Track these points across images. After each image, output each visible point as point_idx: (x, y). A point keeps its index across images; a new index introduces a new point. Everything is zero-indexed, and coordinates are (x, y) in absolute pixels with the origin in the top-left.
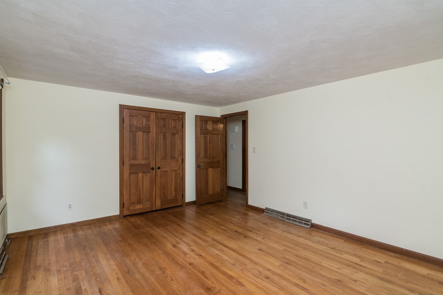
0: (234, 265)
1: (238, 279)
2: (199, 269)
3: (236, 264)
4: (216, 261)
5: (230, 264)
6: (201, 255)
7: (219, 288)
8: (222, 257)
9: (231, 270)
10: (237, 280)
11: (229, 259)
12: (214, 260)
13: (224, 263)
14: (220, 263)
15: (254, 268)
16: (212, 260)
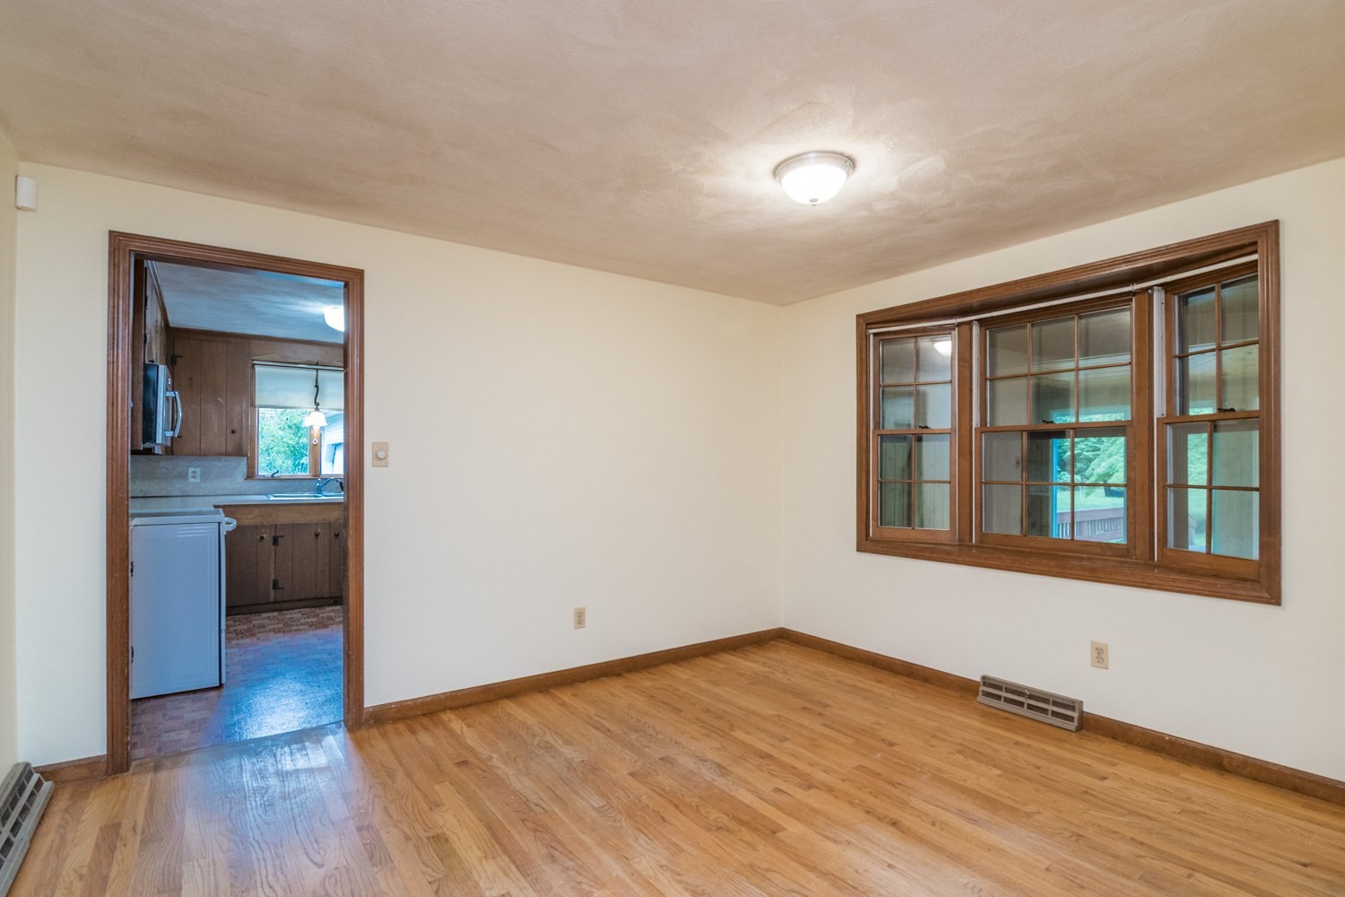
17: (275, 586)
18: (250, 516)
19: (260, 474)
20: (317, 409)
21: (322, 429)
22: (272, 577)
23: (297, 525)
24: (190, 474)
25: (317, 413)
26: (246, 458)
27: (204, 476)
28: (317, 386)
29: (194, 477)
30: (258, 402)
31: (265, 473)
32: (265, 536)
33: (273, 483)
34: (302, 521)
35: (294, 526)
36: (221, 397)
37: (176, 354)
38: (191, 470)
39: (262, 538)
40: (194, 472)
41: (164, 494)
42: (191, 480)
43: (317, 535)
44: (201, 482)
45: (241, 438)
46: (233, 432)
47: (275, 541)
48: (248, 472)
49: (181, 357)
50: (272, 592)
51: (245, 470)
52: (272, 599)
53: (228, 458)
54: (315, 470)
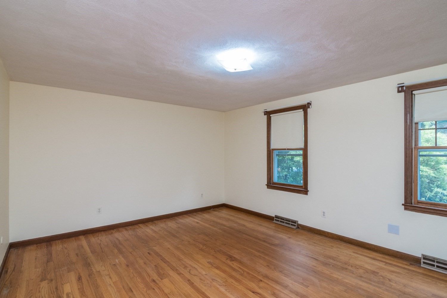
0: (213, 280)
1: (212, 267)
2: (248, 275)
3: (211, 280)
4: (233, 284)
5: (218, 280)
6: (253, 292)
7: (227, 261)
8: (226, 290)
9: (218, 274)
10: (212, 265)
11: (218, 286)
12: (235, 286)
13: (224, 282)
14: (228, 281)
15: (193, 276)
16: (237, 285)
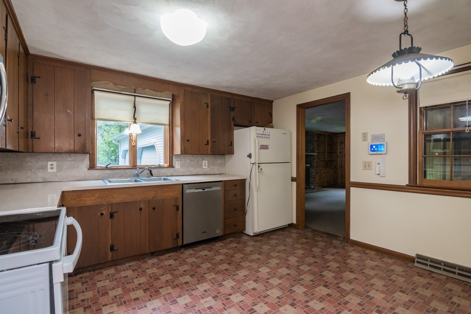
17: (112, 249)
18: (93, 198)
19: (98, 165)
20: (135, 122)
21: (137, 135)
22: (110, 243)
23: (126, 203)
24: (49, 166)
25: (135, 125)
26: (88, 156)
27: (59, 168)
28: (135, 107)
29: (52, 168)
30: (96, 116)
31: (101, 165)
32: (104, 212)
33: (108, 172)
34: (130, 199)
35: (125, 204)
36: (70, 110)
37: (35, 75)
38: (50, 163)
39: (102, 214)
40: (52, 165)
41: (30, 181)
42: (50, 170)
43: (141, 209)
44: (57, 171)
45: (85, 140)
46: (79, 135)
47: (112, 216)
48: (90, 165)
49: (39, 77)
50: (110, 254)
51: (88, 163)
52: (110, 259)
53: (76, 155)
54: (134, 163)
